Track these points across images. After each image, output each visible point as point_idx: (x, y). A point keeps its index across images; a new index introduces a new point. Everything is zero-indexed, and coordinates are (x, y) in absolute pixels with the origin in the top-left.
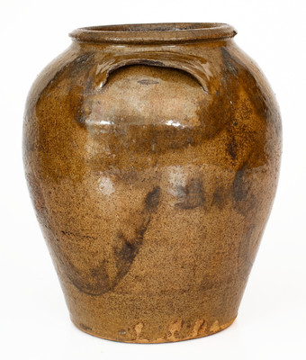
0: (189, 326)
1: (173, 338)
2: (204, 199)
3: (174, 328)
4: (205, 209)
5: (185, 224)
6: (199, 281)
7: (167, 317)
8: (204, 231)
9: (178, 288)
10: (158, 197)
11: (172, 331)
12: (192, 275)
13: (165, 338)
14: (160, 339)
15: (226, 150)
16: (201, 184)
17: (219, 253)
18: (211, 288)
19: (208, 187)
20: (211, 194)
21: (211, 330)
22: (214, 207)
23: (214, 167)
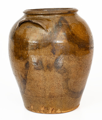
0: (47, 109)
1: (42, 112)
2: (43, 67)
3: (42, 109)
4: (44, 70)
5: (38, 75)
6: (48, 94)
7: (39, 105)
8: (45, 78)
9: (41, 96)
10: (29, 65)
11: (42, 110)
12: (44, 92)
13: (40, 112)
14: (38, 112)
15: (51, 51)
16: (42, 62)
17: (53, 86)
18: (54, 97)
19: (44, 63)
20: (46, 66)
21: (57, 112)
22: (47, 70)
23: (46, 57)
